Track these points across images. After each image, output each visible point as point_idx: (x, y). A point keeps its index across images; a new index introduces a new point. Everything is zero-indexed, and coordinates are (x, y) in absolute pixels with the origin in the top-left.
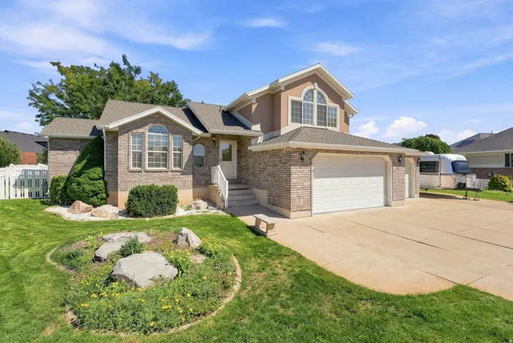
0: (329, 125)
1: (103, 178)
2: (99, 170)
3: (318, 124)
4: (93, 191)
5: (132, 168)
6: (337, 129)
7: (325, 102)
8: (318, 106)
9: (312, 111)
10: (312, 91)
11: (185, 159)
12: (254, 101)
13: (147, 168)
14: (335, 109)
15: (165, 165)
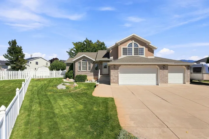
0: (140, 55)
1: (73, 73)
2: (72, 71)
3: (135, 55)
4: (71, 76)
5: (78, 70)
6: (144, 56)
7: (138, 46)
8: (135, 49)
9: (132, 51)
10: (131, 43)
11: (91, 68)
12: (111, 49)
13: (82, 70)
14: (143, 48)
15: (86, 70)
